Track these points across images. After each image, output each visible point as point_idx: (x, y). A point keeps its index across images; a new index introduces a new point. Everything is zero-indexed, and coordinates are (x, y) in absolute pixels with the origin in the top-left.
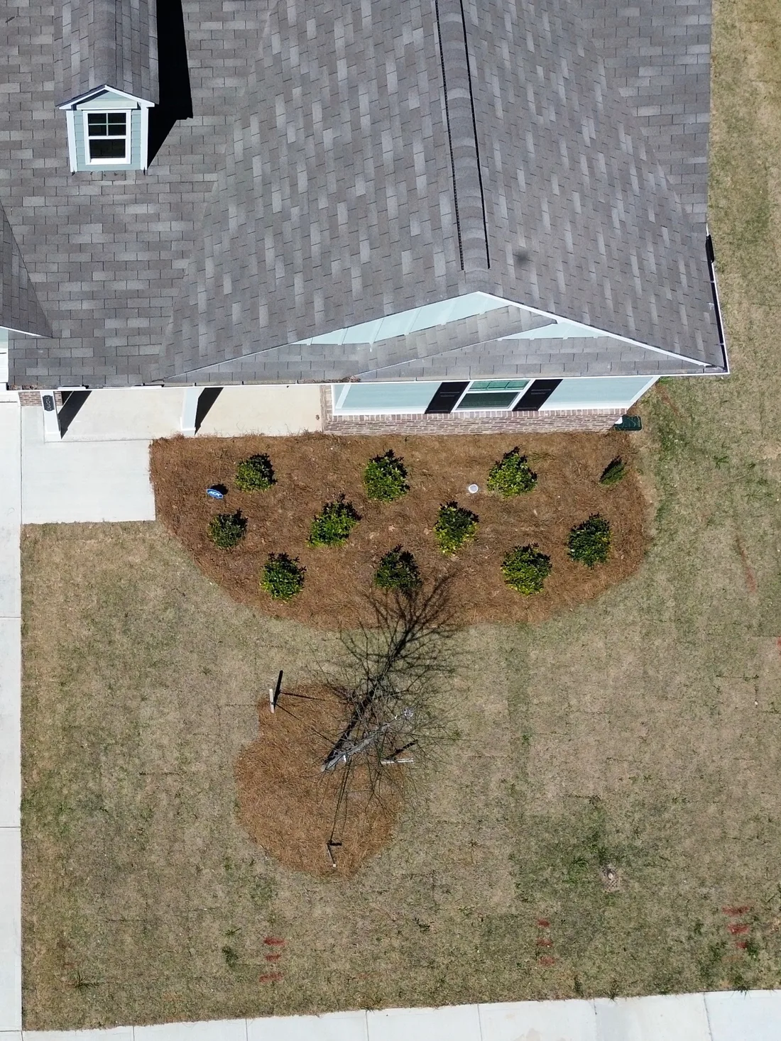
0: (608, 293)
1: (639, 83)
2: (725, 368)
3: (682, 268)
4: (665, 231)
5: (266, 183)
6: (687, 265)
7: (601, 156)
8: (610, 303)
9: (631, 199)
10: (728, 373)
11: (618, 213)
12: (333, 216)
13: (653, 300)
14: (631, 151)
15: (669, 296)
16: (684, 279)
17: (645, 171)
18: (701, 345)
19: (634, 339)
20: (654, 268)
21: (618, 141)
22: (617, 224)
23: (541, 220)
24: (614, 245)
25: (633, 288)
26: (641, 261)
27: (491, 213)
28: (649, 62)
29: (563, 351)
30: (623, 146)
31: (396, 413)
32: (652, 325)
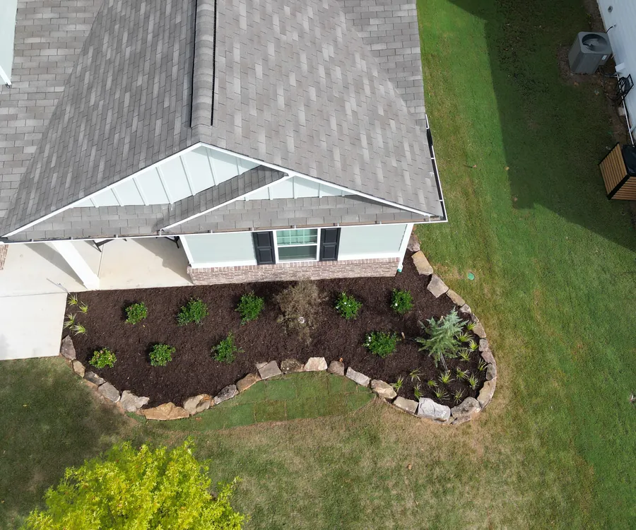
0: (337, 156)
1: (370, 29)
2: (444, 218)
3: (407, 147)
4: (392, 123)
5: (90, 88)
6: (411, 146)
7: (338, 69)
8: (338, 165)
9: (363, 99)
10: (447, 221)
11: (351, 105)
12: (121, 102)
13: (380, 165)
14: (365, 69)
15: (394, 164)
16: (408, 154)
17: (376, 83)
18: (422, 199)
19: (360, 192)
20: (381, 145)
21: (354, 62)
22: (349, 112)
23: (276, 100)
24: (345, 125)
25: (362, 156)
26: (369, 138)
27: (223, 88)
28: (376, 15)
29: (321, 207)
30: (359, 66)
31: (237, 265)
32: (377, 182)
